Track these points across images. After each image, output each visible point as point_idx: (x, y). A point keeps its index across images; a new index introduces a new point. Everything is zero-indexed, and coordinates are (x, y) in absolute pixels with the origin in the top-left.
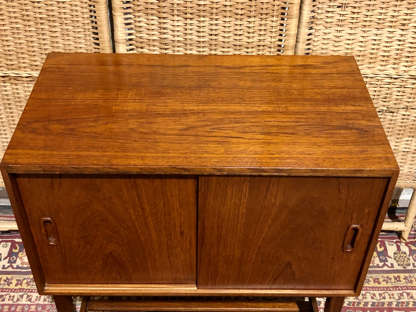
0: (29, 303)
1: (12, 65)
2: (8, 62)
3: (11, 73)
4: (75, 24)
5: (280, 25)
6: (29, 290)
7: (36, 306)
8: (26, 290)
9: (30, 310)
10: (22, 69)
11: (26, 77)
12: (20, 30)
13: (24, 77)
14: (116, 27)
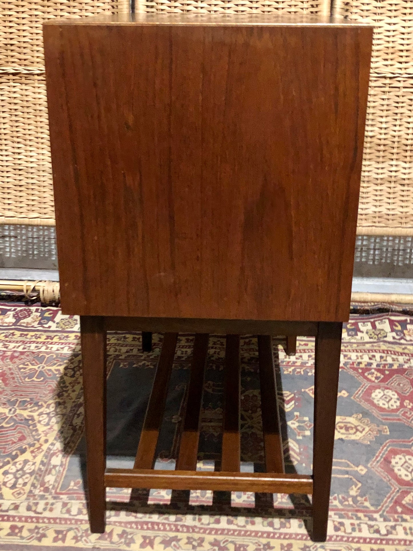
0: (5, 349)
1: (25, 60)
2: (22, 56)
3: (22, 69)
4: (96, 10)
5: (311, 6)
6: (7, 341)
7: (12, 352)
8: (3, 340)
9: (5, 355)
10: (35, 64)
11: (38, 75)
12: (38, 18)
13: (36, 74)
14: (137, 9)
